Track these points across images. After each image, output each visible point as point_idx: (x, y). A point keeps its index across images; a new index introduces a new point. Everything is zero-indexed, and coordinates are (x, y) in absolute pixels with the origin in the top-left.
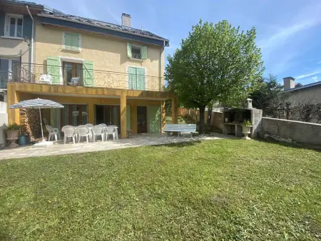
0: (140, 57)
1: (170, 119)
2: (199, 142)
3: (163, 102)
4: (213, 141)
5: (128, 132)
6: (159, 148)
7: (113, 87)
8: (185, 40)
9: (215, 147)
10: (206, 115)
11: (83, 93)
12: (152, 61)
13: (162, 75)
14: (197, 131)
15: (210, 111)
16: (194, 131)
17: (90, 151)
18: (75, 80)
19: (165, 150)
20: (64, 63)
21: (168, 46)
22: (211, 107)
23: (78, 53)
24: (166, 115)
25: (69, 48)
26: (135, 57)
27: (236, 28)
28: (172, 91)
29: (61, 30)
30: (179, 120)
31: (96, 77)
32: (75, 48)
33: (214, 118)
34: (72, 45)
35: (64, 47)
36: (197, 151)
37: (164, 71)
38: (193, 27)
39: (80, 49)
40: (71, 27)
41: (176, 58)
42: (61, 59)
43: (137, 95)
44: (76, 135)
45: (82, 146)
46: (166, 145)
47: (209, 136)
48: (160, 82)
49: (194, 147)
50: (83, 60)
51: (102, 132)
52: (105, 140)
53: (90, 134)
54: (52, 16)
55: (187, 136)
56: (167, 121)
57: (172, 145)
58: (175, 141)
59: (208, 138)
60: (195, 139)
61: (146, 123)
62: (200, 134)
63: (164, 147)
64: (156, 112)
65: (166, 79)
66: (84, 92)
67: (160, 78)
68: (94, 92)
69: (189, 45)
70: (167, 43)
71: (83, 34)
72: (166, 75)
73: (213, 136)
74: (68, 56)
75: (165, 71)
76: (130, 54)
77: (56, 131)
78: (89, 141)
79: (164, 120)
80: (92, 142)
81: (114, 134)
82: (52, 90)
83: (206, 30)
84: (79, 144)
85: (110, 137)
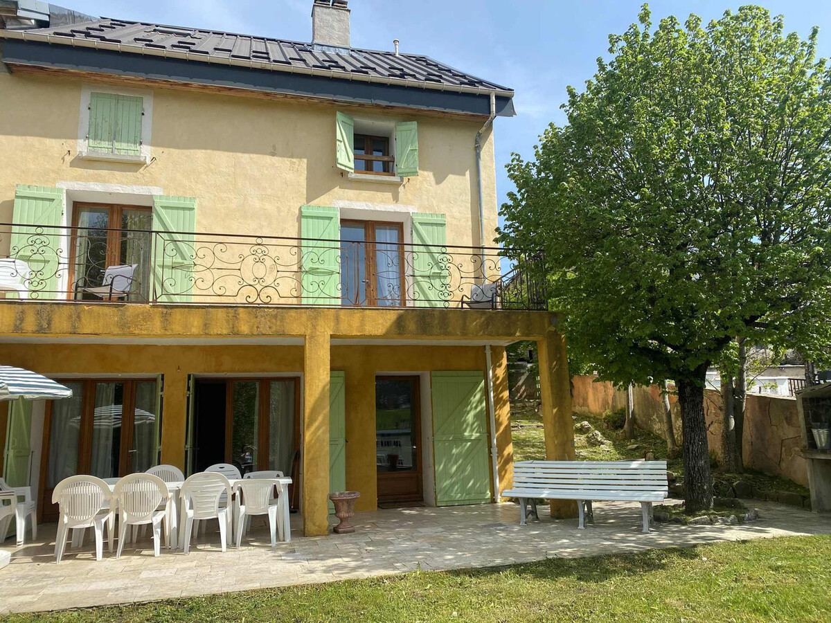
0: (387, 168)
1: (533, 431)
2: (687, 552)
3: (496, 352)
4: (761, 551)
5: (337, 504)
6: (487, 584)
7: (276, 300)
8: (581, 90)
9: (770, 578)
10: (712, 412)
11: (152, 332)
12: (439, 180)
13: (488, 239)
14: (673, 494)
15: (733, 394)
16: (659, 496)
17: (175, 594)
18: (118, 275)
19: (515, 597)
20: (77, 207)
21: (512, 113)
22: (733, 372)
23: (136, 165)
24: (513, 415)
25: (103, 149)
26: (369, 168)
27: (803, 37)
28: (538, 302)
29: (77, 82)
30: (579, 439)
31: (208, 261)
32: (124, 150)
33: (760, 428)
34: (114, 137)
35: (82, 147)
36: (672, 601)
37: (493, 220)
38: (613, 40)
39: (146, 152)
40: (115, 73)
41: (545, 166)
42: (68, 193)
43: (380, 331)
44: (111, 517)
45: (136, 571)
46: (520, 569)
47: (740, 522)
48: (479, 266)
49: (658, 577)
50: (156, 191)
51: (222, 506)
52: (232, 544)
53: (170, 513)
54: (46, 35)
55: (627, 521)
56: (519, 444)
57: (553, 568)
58: (566, 545)
59: (735, 534)
60: (664, 540)
61: (417, 456)
62: (691, 509)
63: (509, 581)
64: (465, 400)
65: (504, 253)
66: (156, 325)
67: (478, 250)
68: (195, 323)
69: (600, 113)
70: (505, 100)
71: (158, 94)
72: (504, 237)
73: (758, 521)
74: (96, 179)
75: (501, 222)
76: (345, 156)
77: (21, 499)
78: (164, 550)
79: (505, 439)
80: (178, 550)
81: (272, 513)
82: (30, 324)
83: (672, 50)
84: (120, 563)
85: (257, 529)
